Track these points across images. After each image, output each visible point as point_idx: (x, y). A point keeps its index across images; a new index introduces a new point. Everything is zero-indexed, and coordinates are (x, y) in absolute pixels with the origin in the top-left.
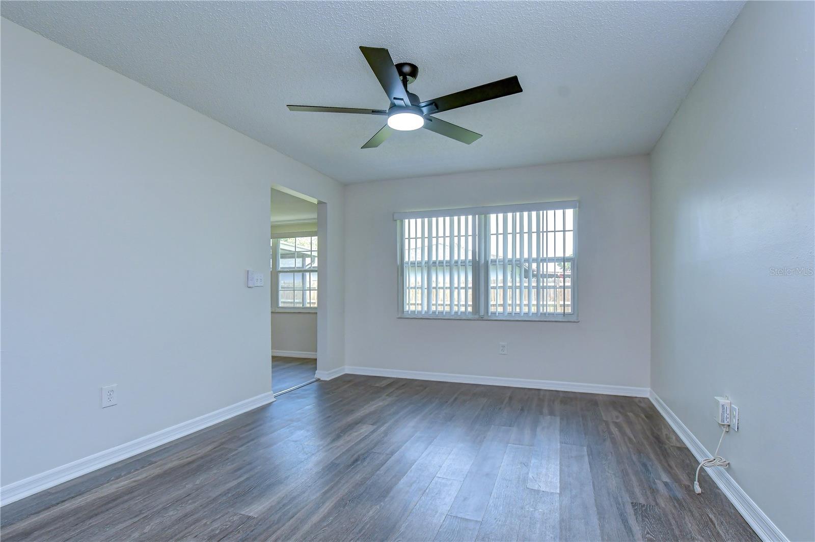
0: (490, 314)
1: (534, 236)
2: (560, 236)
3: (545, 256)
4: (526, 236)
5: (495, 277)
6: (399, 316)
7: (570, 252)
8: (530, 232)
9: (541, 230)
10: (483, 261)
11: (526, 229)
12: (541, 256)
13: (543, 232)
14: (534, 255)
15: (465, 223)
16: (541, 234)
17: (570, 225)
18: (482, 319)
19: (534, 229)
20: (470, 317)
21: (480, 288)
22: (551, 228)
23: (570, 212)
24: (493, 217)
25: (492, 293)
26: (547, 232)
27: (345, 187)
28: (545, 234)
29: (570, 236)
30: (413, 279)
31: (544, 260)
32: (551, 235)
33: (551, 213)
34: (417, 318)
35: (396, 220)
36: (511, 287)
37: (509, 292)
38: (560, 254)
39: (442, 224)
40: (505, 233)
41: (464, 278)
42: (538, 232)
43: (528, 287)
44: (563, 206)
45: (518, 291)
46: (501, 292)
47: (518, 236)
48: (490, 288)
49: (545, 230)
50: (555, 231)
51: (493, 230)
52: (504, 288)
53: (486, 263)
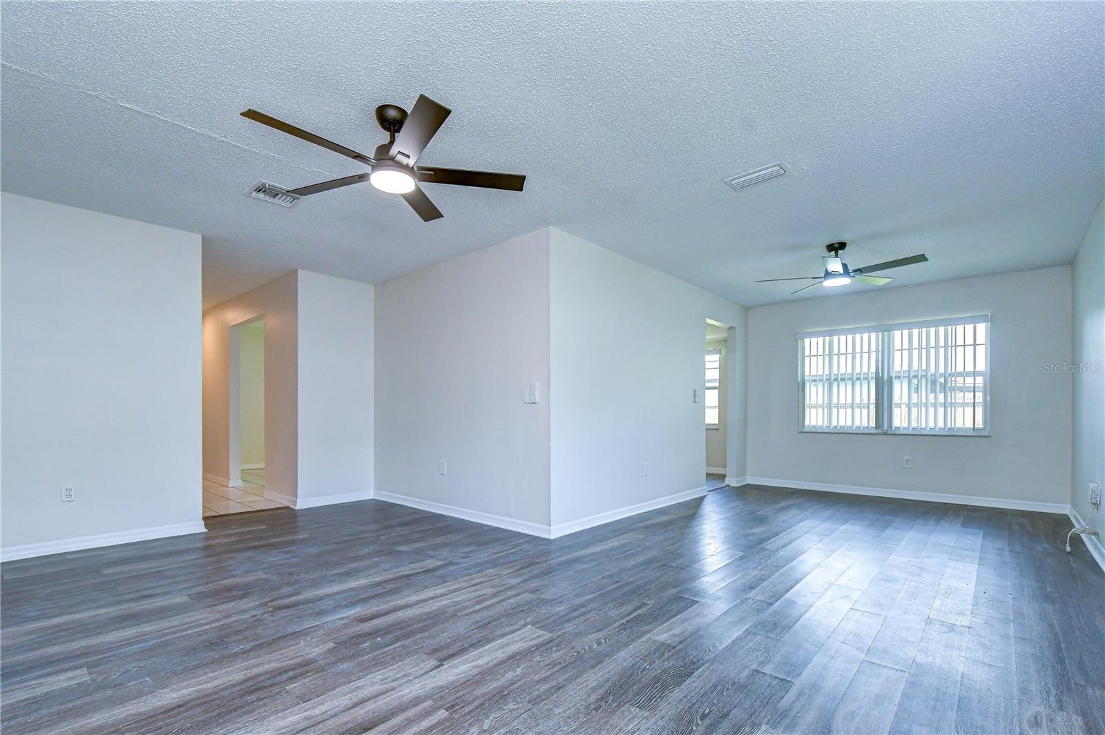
0: (893, 429)
1: (942, 351)
2: (970, 350)
3: (953, 370)
4: (933, 351)
5: (900, 392)
6: (800, 430)
7: (981, 366)
8: (937, 347)
9: (950, 345)
10: (886, 377)
11: (933, 344)
12: (949, 371)
13: (952, 346)
14: (942, 370)
15: (868, 340)
16: (950, 348)
17: (981, 338)
18: (885, 434)
19: (942, 343)
20: (874, 431)
21: (883, 405)
22: (960, 342)
23: (982, 328)
24: (897, 334)
25: (896, 411)
26: (956, 346)
27: (747, 309)
28: (954, 348)
29: (981, 351)
30: (814, 394)
31: (951, 375)
32: (960, 350)
33: (960, 328)
34: (817, 433)
35: (797, 340)
36: (916, 405)
37: (914, 410)
38: (970, 368)
39: (843, 342)
40: (910, 349)
41: (867, 393)
42: (946, 346)
43: (935, 405)
44: (974, 320)
45: (924, 409)
46: (905, 409)
47: (924, 351)
48: (894, 406)
49: (954, 344)
50: (964, 345)
51: (897, 345)
52: (909, 406)
53: (890, 379)
